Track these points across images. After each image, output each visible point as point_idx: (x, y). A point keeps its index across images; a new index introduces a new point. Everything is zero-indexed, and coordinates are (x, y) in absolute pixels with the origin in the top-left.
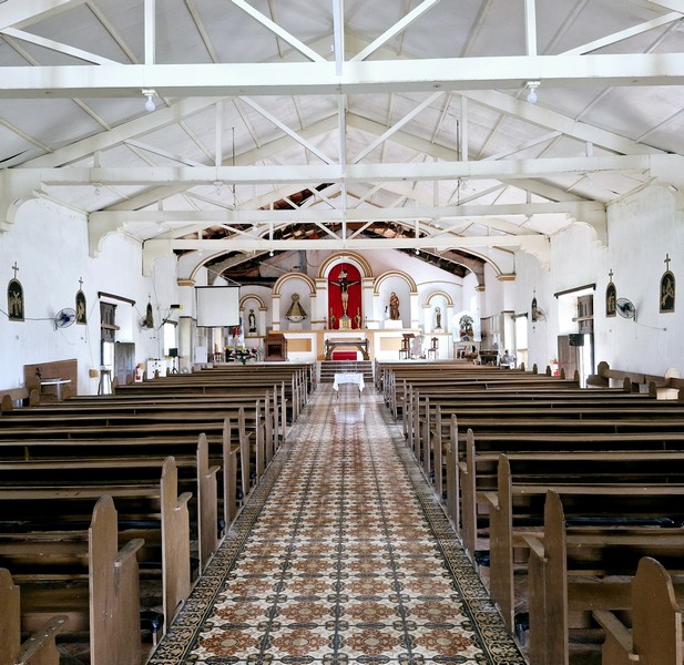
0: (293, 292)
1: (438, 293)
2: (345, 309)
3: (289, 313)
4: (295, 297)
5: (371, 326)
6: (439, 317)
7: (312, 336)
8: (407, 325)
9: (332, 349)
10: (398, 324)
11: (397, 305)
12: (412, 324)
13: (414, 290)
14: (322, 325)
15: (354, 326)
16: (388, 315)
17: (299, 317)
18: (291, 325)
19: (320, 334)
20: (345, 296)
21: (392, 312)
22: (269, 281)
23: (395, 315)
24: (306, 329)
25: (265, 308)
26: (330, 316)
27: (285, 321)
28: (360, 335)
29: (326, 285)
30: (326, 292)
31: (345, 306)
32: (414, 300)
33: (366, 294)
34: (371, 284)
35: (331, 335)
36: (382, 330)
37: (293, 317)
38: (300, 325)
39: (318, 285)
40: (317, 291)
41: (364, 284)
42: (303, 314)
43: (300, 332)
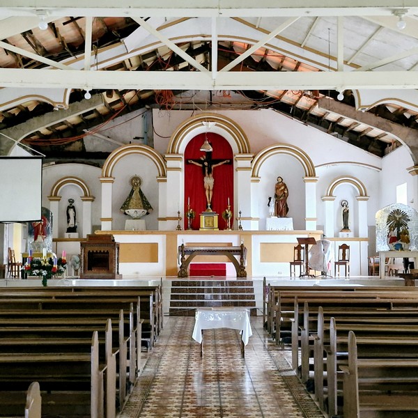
0: (133, 174)
1: (346, 178)
2: (209, 200)
3: (126, 205)
4: (136, 182)
5: (246, 225)
6: (346, 215)
7: (159, 239)
8: (299, 225)
9: (189, 260)
10: (287, 223)
11: (286, 196)
12: (308, 223)
13: (311, 174)
14: (174, 224)
15: (222, 226)
16: (272, 209)
17: (141, 212)
18: (129, 223)
19: (171, 236)
20: (209, 182)
21: (277, 206)
22: (97, 158)
23: (282, 211)
24: (151, 229)
25: (90, 197)
26: (186, 210)
27: (120, 216)
28: (230, 239)
29: (181, 164)
30: (181, 175)
31: (209, 195)
32: (311, 189)
33: (241, 179)
34: (247, 163)
35: (187, 239)
36: (263, 231)
37: (131, 212)
38: (141, 223)
39: (170, 164)
40: (169, 173)
41: (238, 164)
42: (147, 205)
43: (142, 233)
